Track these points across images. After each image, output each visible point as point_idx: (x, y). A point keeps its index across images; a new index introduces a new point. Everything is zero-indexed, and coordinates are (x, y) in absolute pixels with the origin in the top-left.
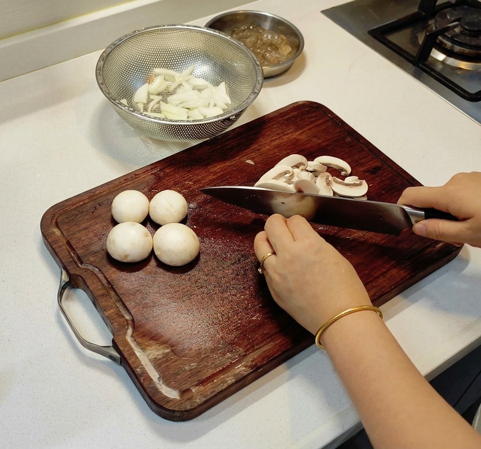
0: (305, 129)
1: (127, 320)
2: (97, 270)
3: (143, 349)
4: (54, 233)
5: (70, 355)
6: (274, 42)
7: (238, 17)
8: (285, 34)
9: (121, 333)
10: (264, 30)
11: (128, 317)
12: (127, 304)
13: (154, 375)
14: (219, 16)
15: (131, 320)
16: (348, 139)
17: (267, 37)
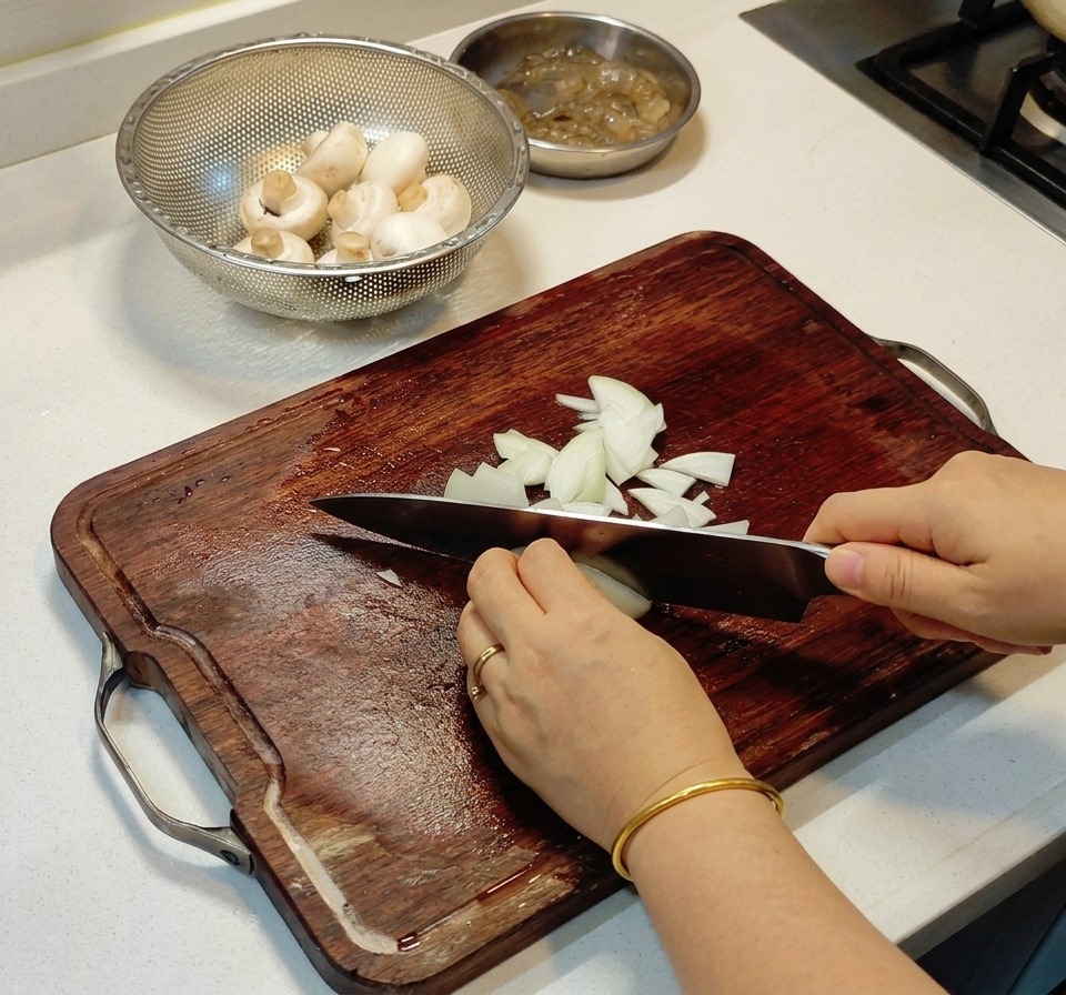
0: (704, 301)
1: (267, 767)
2: (193, 643)
3: (308, 835)
4: (84, 550)
5: (126, 850)
6: (626, 90)
7: (537, 28)
8: (655, 70)
9: (252, 796)
10: (601, 60)
11: (268, 757)
12: (267, 726)
13: (333, 897)
14: (491, 24)
15: (278, 766)
16: (812, 327)
17: (610, 75)
